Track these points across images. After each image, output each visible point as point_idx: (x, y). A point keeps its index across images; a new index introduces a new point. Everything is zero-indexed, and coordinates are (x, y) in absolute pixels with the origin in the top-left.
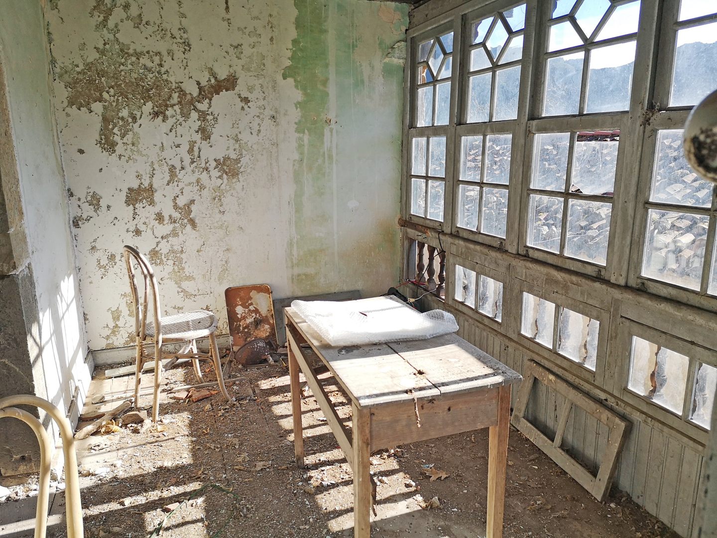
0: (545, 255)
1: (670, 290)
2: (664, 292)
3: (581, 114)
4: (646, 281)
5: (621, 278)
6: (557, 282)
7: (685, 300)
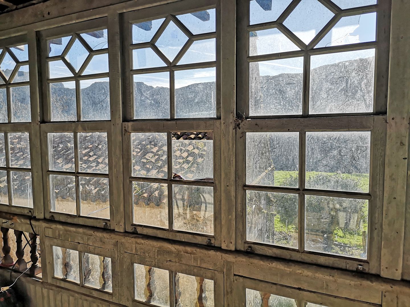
0: (155, 231)
1: (275, 250)
2: (269, 252)
3: (172, 119)
4: (252, 245)
5: (231, 245)
6: (169, 252)
7: (288, 257)
